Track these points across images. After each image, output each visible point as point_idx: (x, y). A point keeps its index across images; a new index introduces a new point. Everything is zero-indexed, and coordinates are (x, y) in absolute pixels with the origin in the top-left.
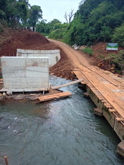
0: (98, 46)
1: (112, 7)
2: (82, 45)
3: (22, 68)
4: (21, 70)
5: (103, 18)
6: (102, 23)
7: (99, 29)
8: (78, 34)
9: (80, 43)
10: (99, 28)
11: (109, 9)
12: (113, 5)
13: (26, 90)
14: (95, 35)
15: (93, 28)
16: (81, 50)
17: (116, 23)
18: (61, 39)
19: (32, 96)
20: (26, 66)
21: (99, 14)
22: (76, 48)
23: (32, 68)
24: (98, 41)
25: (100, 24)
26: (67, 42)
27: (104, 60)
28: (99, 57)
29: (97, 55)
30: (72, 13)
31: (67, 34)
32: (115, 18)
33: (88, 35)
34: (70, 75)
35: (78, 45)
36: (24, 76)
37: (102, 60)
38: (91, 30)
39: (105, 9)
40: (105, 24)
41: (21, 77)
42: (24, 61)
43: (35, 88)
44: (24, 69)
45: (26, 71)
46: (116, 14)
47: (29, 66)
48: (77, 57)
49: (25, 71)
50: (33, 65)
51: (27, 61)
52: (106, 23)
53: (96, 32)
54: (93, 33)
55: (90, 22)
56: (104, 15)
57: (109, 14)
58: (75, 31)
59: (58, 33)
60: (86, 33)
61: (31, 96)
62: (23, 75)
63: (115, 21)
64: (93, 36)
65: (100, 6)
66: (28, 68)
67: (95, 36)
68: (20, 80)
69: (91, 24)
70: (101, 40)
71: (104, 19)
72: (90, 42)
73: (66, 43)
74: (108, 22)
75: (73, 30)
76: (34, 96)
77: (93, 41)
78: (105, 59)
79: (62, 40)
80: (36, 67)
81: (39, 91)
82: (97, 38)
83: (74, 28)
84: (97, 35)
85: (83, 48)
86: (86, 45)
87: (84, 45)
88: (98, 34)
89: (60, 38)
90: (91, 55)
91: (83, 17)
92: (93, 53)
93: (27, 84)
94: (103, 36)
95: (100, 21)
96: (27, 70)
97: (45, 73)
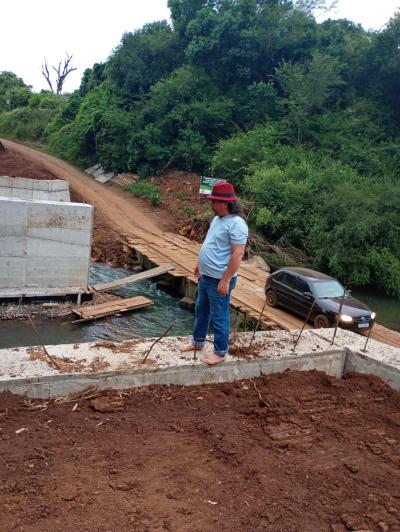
0: (172, 182)
1: (206, 84)
2: (120, 171)
3: (18, 229)
4: (14, 234)
5: (185, 107)
6: (181, 120)
7: (172, 134)
8: (107, 139)
9: (114, 164)
10: (171, 131)
11: (199, 85)
12: (208, 79)
13: (30, 293)
14: (163, 150)
15: (156, 129)
16: (119, 186)
17: (216, 126)
18: (39, 143)
19: (51, 307)
20: (31, 224)
21: (175, 95)
22: (103, 179)
23: (46, 232)
24: (170, 167)
25: (175, 122)
26: (67, 154)
27: (195, 220)
28: (181, 211)
29: (173, 206)
30: (66, 66)
31: (63, 131)
32: (216, 113)
33: (142, 146)
34: (119, 255)
35: (107, 170)
36: (21, 254)
37: (192, 219)
38: (151, 132)
39: (188, 84)
40: (189, 124)
41: (11, 255)
42: (26, 211)
43: (50, 287)
44: (23, 234)
45: (29, 240)
46: (217, 104)
47: (38, 225)
48: (117, 207)
49: (25, 240)
50: (50, 224)
51: (34, 212)
52: (192, 122)
53: (163, 143)
54: (157, 143)
55: (147, 109)
56: (187, 100)
57: (200, 100)
58: (98, 129)
59: (26, 121)
60: (137, 140)
61: (47, 308)
62: (18, 249)
63: (213, 121)
64: (158, 151)
65: (176, 75)
66: (34, 231)
67: (162, 153)
68: (8, 264)
69: (149, 118)
70: (179, 164)
71: (188, 112)
72: (147, 166)
73: (63, 158)
74: (197, 121)
75: (90, 124)
76: (55, 307)
77: (155, 164)
78: (199, 216)
79: (45, 147)
80: (57, 230)
81: (68, 295)
82: (166, 159)
83: (96, 120)
84: (166, 150)
85: (125, 180)
86: (134, 171)
87: (127, 171)
88: (171, 148)
89: (35, 139)
90: (155, 204)
91: (125, 91)
92: (162, 199)
93: (29, 275)
94: (186, 155)
95: (176, 115)
96: (30, 237)
97: (83, 245)
